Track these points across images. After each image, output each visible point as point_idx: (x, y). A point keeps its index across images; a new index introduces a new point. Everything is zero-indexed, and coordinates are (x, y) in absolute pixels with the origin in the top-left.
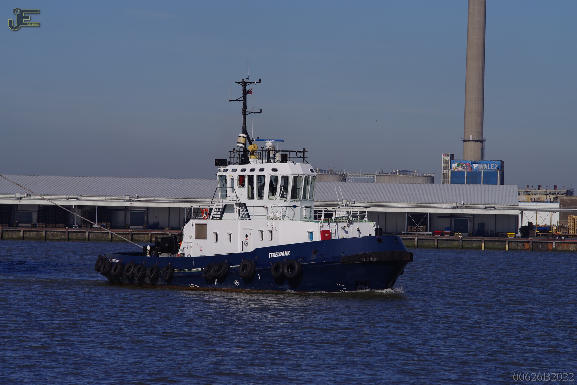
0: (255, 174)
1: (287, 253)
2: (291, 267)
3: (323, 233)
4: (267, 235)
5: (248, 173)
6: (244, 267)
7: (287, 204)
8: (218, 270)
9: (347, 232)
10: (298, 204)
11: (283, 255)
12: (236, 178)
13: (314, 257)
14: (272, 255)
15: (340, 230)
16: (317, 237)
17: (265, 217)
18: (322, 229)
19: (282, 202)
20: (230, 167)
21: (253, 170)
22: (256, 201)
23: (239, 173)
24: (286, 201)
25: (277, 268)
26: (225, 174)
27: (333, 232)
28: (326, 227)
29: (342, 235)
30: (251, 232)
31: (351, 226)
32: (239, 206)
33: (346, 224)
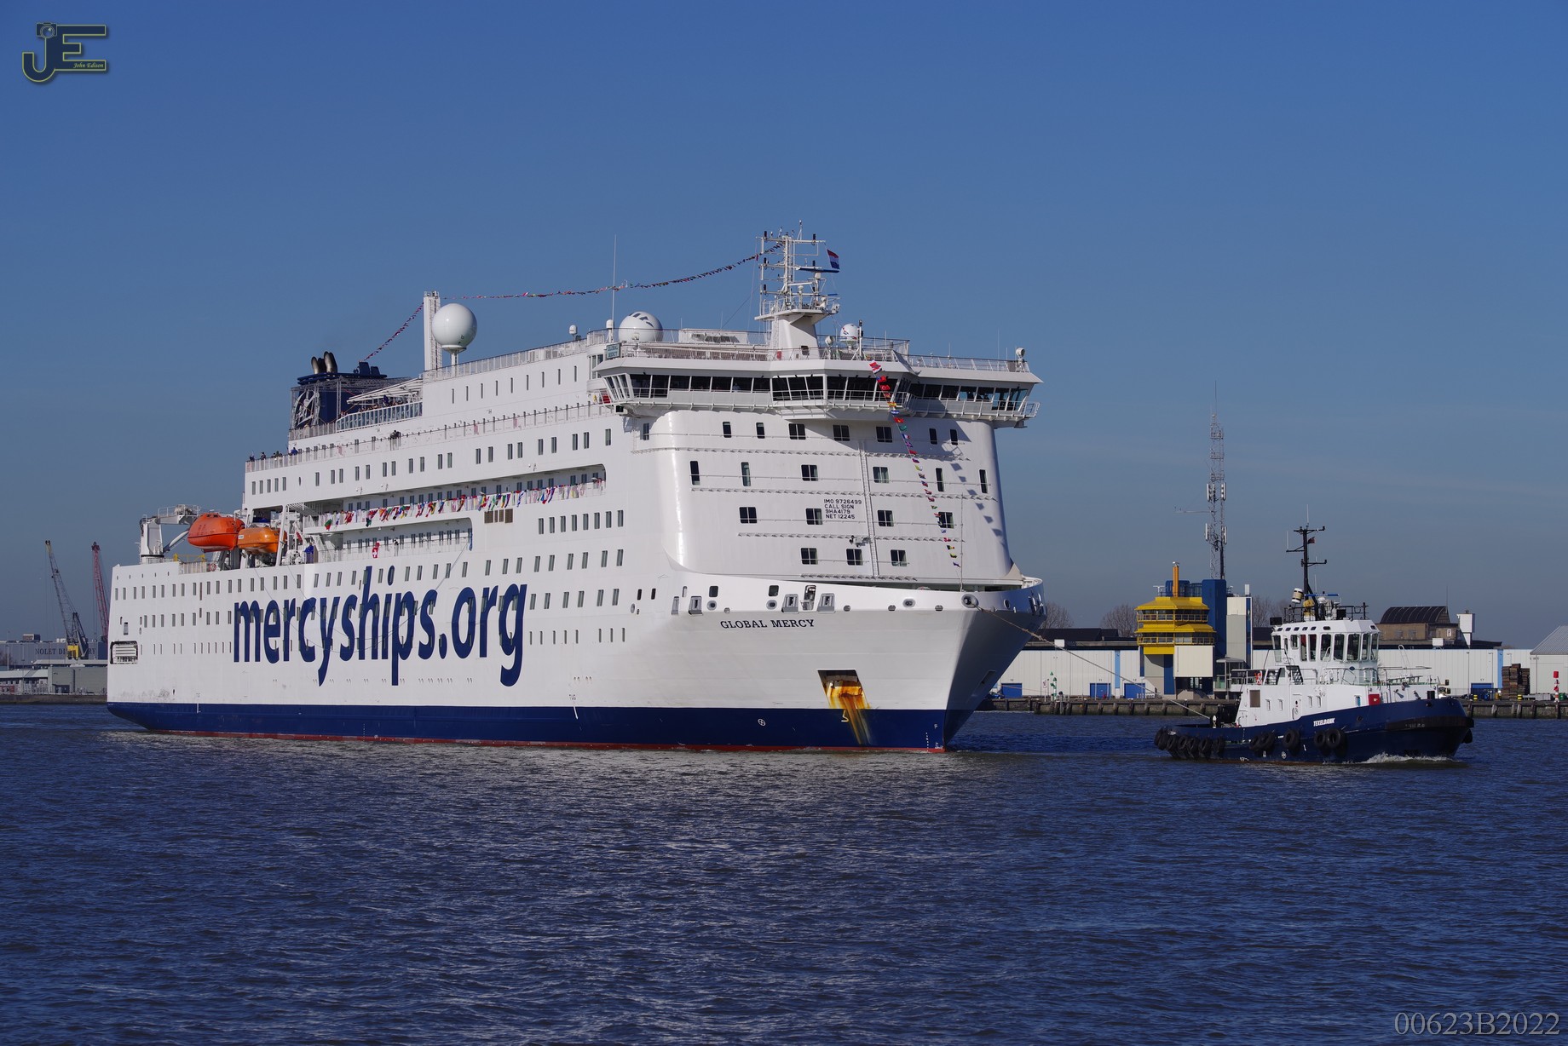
0: (1308, 633)
1: (1331, 721)
2: (1333, 736)
3: (1371, 697)
4: (1315, 700)
5: (1300, 632)
6: (1288, 738)
7: (1343, 666)
8: (1265, 741)
9: (1402, 696)
10: (1356, 666)
11: (1328, 723)
12: (1289, 638)
13: (1358, 724)
14: (1317, 723)
15: (1393, 693)
16: (1365, 702)
17: (1314, 681)
18: (1371, 693)
19: (1337, 664)
20: (1284, 626)
21: (1305, 629)
22: (1309, 664)
23: (1293, 632)
24: (1342, 663)
25: (1320, 738)
26: (1279, 633)
27: (1385, 696)
28: (1376, 690)
29: (1395, 699)
30: (1301, 698)
31: (1406, 689)
32: (1290, 670)
33: (1400, 687)
